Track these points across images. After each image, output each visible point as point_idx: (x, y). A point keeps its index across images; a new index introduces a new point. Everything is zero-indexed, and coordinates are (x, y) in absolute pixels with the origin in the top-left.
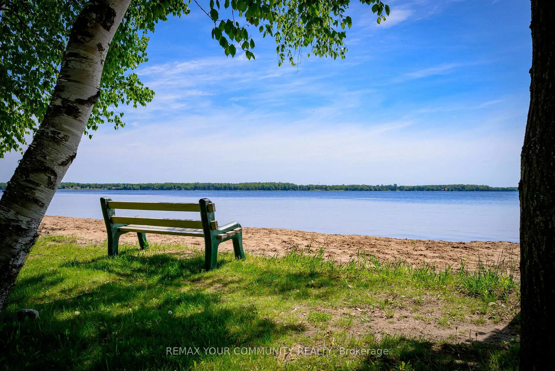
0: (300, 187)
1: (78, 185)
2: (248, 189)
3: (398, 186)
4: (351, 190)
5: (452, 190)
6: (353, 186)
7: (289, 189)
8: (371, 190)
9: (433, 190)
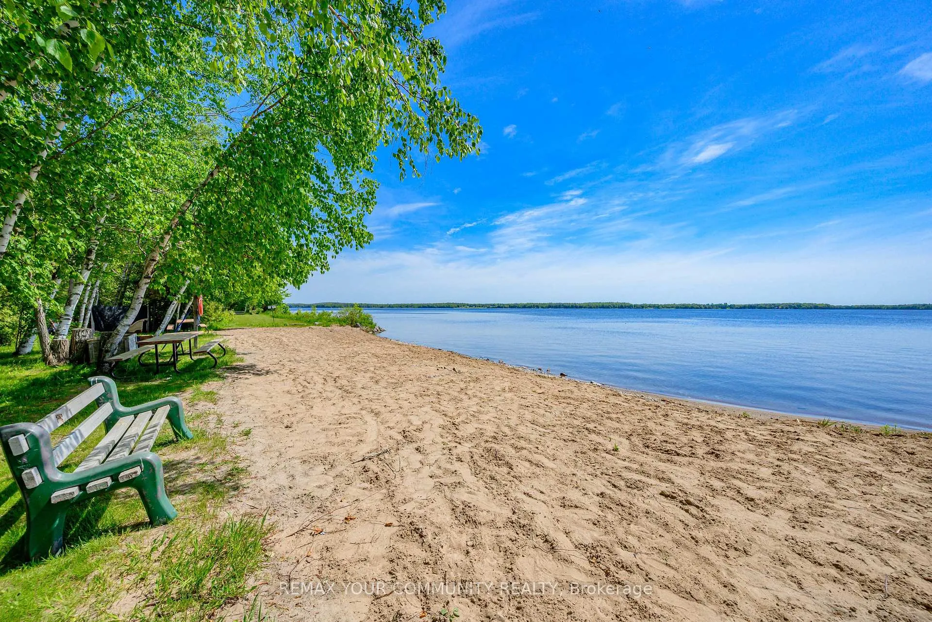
0: (635, 306)
1: (468, 305)
2: (591, 308)
3: (729, 304)
4: (681, 308)
5: (787, 308)
6: (684, 305)
7: (625, 307)
8: (701, 308)
9: (765, 308)
